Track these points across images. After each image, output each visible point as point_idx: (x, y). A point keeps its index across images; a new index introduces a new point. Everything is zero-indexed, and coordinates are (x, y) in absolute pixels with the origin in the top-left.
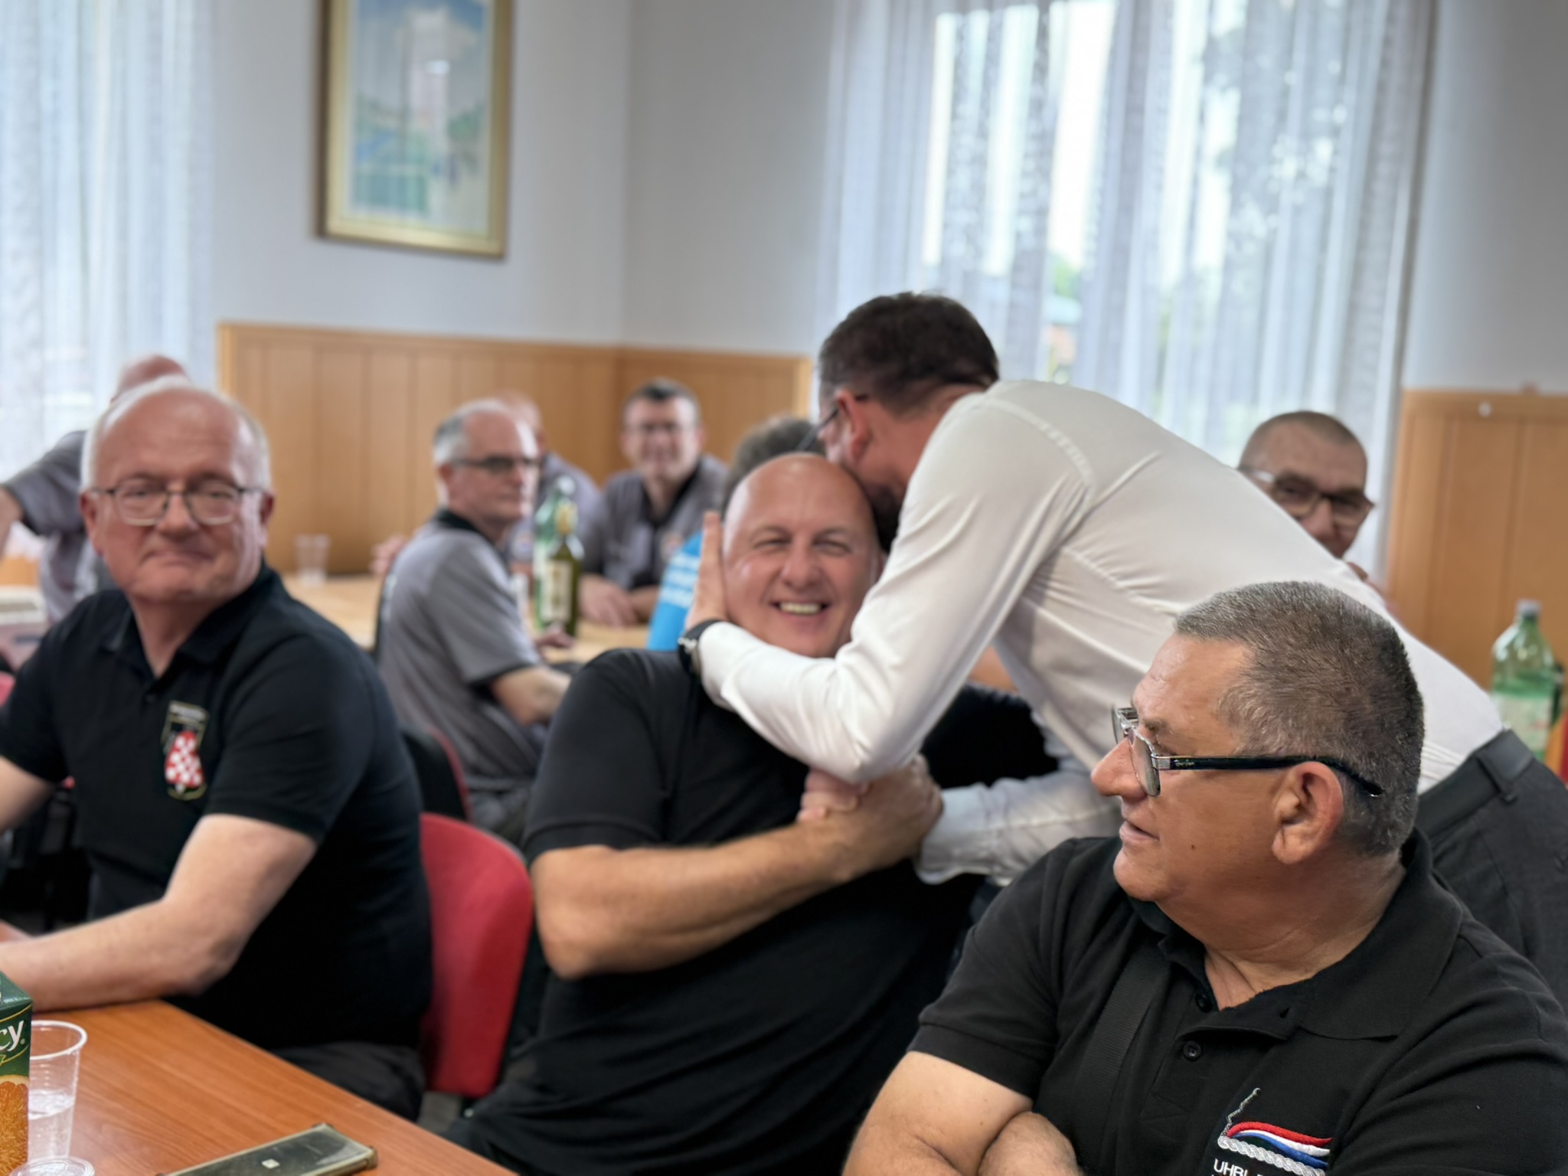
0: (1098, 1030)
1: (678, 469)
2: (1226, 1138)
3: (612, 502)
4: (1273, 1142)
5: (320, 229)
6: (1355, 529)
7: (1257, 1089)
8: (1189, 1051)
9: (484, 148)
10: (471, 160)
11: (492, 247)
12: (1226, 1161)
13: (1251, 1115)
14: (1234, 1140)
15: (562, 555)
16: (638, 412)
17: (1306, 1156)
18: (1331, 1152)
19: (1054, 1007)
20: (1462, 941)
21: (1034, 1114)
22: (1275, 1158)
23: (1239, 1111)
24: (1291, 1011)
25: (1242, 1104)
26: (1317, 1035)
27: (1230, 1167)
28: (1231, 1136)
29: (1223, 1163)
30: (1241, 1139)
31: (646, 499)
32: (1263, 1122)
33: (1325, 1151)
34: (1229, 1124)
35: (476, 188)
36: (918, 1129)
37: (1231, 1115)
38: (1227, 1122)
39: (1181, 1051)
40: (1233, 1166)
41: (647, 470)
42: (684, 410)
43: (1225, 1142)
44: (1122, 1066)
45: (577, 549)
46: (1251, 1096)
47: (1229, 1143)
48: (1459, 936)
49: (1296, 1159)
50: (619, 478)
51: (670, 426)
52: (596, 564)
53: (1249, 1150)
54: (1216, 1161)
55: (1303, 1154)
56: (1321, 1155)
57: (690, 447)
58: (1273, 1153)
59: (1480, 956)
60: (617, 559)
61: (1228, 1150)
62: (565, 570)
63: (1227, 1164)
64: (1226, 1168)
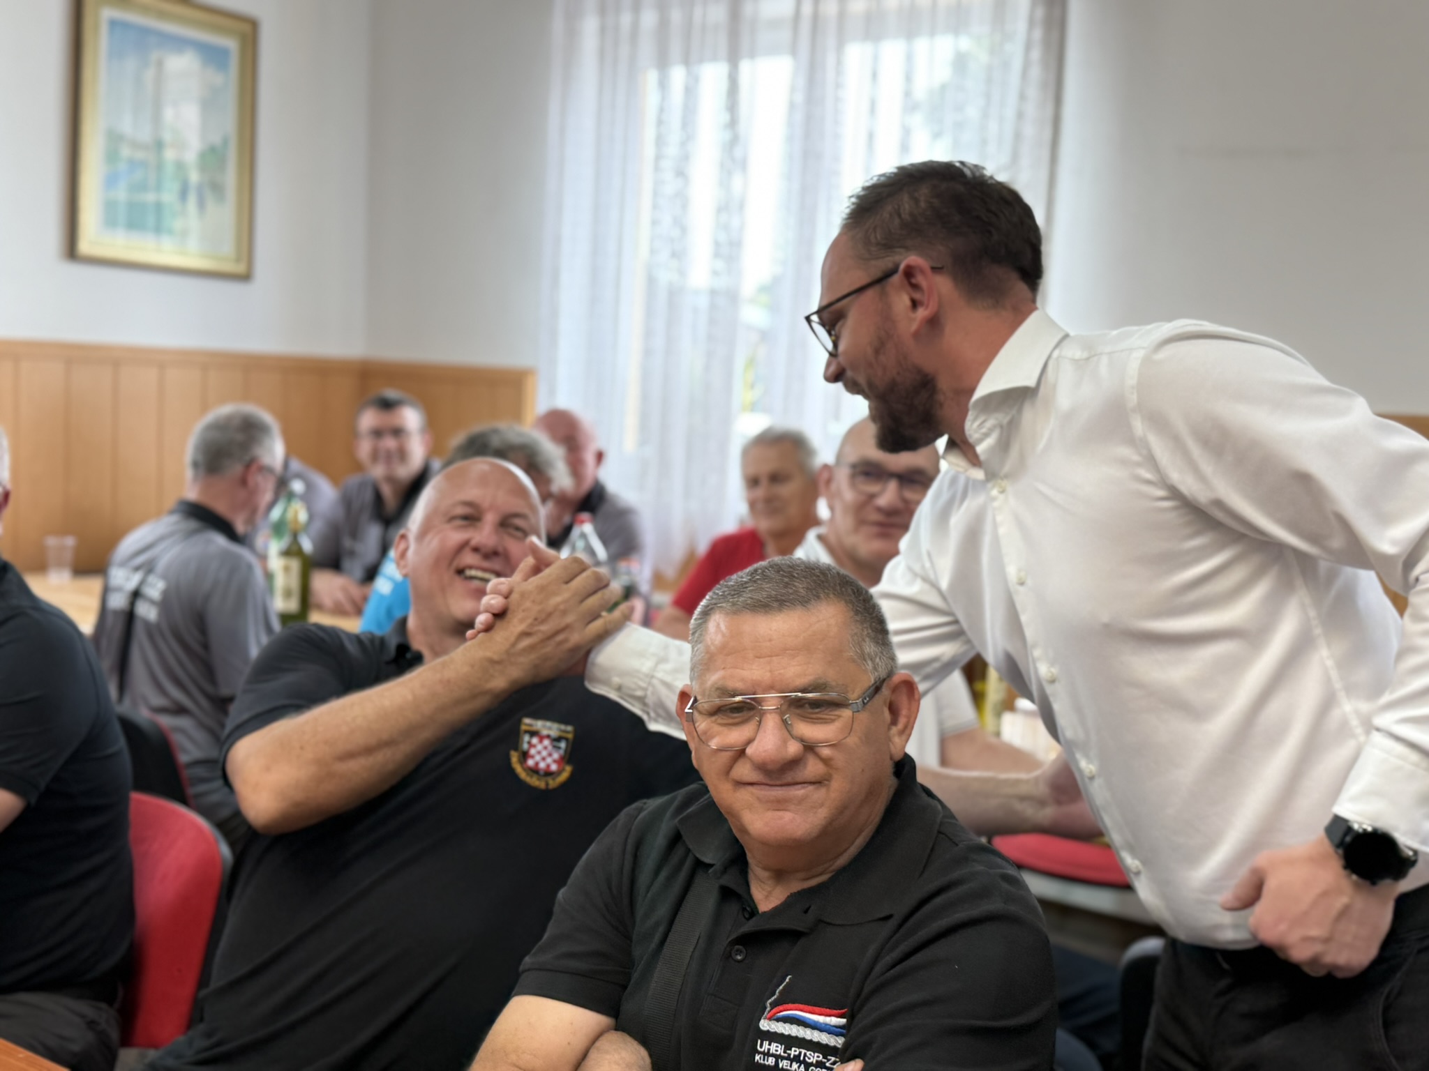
0: (666, 950)
1: (406, 471)
2: (766, 1021)
3: (347, 501)
4: (802, 1019)
5: (71, 250)
6: (918, 503)
7: (789, 977)
8: (736, 954)
9: (230, 178)
10: (217, 189)
11: (240, 268)
12: (766, 1040)
13: (787, 999)
14: (773, 1022)
15: (293, 551)
16: (368, 419)
17: (828, 1026)
18: (847, 1021)
19: (628, 937)
20: (942, 836)
21: (616, 1032)
22: (805, 1032)
23: (775, 997)
24: (812, 908)
25: (777, 991)
26: (834, 925)
27: (770, 1045)
28: (770, 1019)
29: (764, 1042)
30: (778, 1020)
31: (378, 498)
32: (794, 1003)
33: (843, 1021)
34: (768, 1009)
35: (224, 214)
36: (513, 1057)
37: (770, 1001)
38: (766, 1008)
39: (730, 956)
40: (773, 1043)
41: (378, 472)
42: (411, 418)
43: (766, 1025)
44: (685, 976)
45: (307, 545)
46: (785, 983)
47: (769, 1025)
48: (939, 832)
49: (821, 1030)
50: (353, 480)
51: (398, 432)
52: (332, 559)
53: (785, 1028)
54: (759, 1041)
55: (826, 1024)
56: (841, 1024)
57: (417, 451)
58: (803, 1027)
59: (957, 845)
60: (352, 554)
61: (768, 1031)
62: (295, 564)
63: (767, 1042)
64: (767, 1047)
